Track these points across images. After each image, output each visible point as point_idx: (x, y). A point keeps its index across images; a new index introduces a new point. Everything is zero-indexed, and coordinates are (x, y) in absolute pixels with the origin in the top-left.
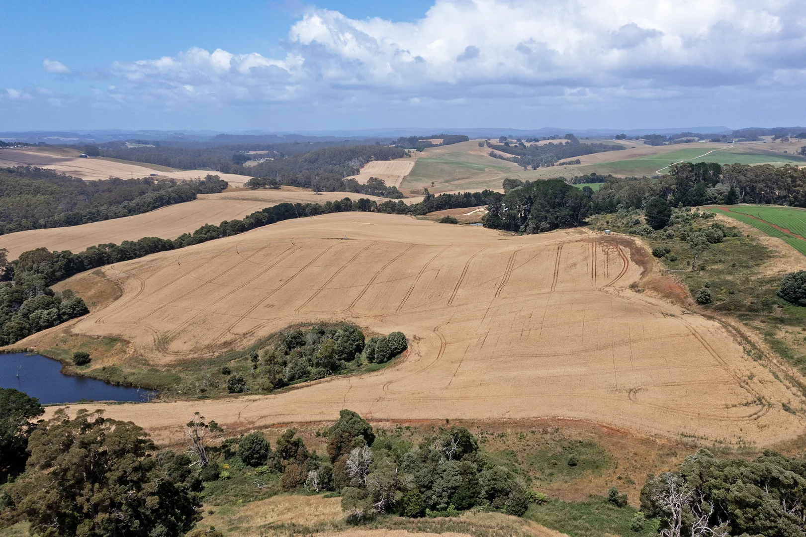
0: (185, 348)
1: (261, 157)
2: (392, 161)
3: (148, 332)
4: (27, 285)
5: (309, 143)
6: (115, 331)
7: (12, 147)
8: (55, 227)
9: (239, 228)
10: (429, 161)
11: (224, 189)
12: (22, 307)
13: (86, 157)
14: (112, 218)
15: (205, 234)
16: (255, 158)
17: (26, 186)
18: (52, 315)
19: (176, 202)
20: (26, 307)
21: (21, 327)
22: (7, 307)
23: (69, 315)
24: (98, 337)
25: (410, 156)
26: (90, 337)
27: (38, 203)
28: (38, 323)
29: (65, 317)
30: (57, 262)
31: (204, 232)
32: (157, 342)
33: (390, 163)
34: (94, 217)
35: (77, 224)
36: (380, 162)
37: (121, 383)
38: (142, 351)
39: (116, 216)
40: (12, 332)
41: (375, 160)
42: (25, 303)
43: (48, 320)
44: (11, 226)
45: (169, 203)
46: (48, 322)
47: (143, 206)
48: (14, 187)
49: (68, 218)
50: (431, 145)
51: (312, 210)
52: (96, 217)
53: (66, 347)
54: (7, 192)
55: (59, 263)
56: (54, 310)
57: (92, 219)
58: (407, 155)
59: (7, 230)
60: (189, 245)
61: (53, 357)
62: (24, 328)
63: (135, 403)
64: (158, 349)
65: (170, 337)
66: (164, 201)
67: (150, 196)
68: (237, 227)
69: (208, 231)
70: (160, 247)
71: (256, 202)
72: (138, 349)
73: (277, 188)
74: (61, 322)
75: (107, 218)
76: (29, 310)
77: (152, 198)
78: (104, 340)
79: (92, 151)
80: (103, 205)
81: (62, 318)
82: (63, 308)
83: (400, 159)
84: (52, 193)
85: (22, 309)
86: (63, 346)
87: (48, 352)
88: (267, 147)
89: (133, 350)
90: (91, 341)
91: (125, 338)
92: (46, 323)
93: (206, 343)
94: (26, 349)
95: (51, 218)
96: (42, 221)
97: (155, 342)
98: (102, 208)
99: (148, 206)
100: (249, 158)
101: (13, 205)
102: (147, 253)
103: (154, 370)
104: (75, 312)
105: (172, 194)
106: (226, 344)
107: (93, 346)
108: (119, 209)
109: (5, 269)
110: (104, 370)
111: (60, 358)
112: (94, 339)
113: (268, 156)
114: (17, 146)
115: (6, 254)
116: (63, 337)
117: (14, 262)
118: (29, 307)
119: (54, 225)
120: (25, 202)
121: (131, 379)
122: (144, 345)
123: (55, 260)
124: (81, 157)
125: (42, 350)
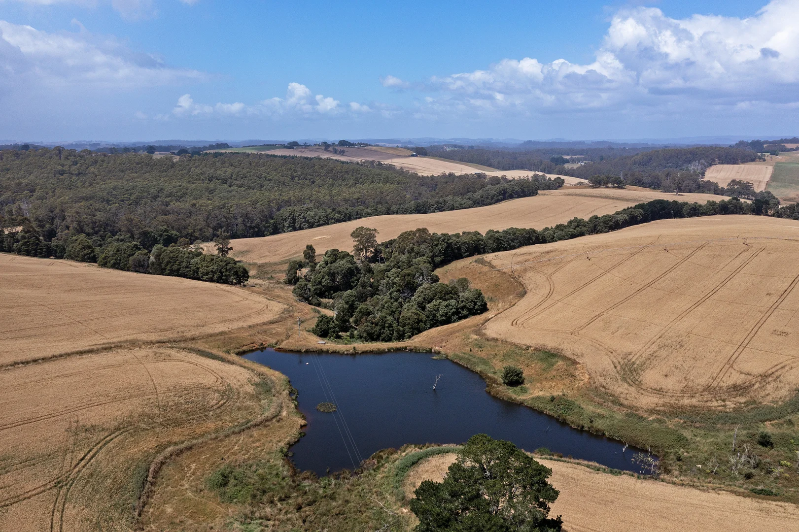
0: (672, 384)
1: (579, 160)
2: (742, 166)
3: (598, 349)
4: (415, 268)
5: (624, 148)
6: (551, 343)
7: (356, 147)
8: (406, 214)
9: (612, 224)
10: (792, 165)
11: (559, 187)
12: (416, 294)
13: (416, 156)
14: (458, 208)
15: (574, 229)
16: (573, 161)
17: (376, 175)
18: (451, 307)
19: (519, 197)
20: (422, 295)
21: (418, 319)
22: (397, 291)
23: (469, 310)
24: (528, 348)
25: (764, 160)
26: (516, 346)
27: (390, 190)
28: (435, 316)
29: (465, 312)
30: (436, 245)
31: (572, 227)
32: (619, 368)
33: (740, 168)
34: (441, 206)
35: (425, 212)
36: (726, 166)
37: (586, 429)
38: (602, 380)
39: (461, 207)
40: (409, 324)
41: (719, 163)
42: (420, 289)
43: (446, 314)
44: (369, 210)
45: (511, 197)
46: (446, 316)
47: (487, 198)
48: (367, 176)
49: (418, 206)
50: (785, 150)
51: (691, 209)
52: (443, 207)
53: (483, 354)
54: (361, 180)
55: (439, 247)
56: (453, 302)
57: (439, 209)
58: (760, 158)
59: (365, 214)
60: (560, 239)
61: (469, 367)
62: (421, 321)
63: (639, 478)
64: (624, 379)
65: (638, 362)
66: (507, 194)
67: (493, 190)
68: (611, 223)
69: (578, 226)
70: (534, 238)
71: (607, 200)
72: (593, 375)
73: (621, 188)
74: (460, 318)
75: (453, 209)
76: (424, 299)
77: (495, 191)
78: (537, 353)
79: (421, 152)
80: (448, 196)
81: (460, 313)
82: (462, 301)
83: (752, 163)
84: (399, 183)
85: (417, 297)
86: (479, 353)
87: (461, 358)
88: (581, 152)
89: (587, 377)
90: (517, 351)
91: (568, 354)
92: (444, 318)
93: (703, 381)
94: (431, 349)
95: (402, 206)
96: (394, 208)
97: (615, 367)
98: (448, 198)
99: (492, 199)
100: (567, 161)
101: (367, 192)
102: (521, 245)
103: (633, 414)
104: (476, 307)
105: (516, 187)
106: (737, 389)
107: (522, 359)
108: (464, 201)
109: (373, 251)
110: (552, 401)
111: (478, 369)
112: (520, 348)
113: (585, 159)
114: (360, 146)
115: (376, 234)
116: (476, 340)
117: (382, 244)
118: (425, 295)
119: (405, 212)
120: (378, 190)
121: (599, 424)
122: (600, 370)
123: (436, 243)
124: (412, 156)
125: (451, 354)
